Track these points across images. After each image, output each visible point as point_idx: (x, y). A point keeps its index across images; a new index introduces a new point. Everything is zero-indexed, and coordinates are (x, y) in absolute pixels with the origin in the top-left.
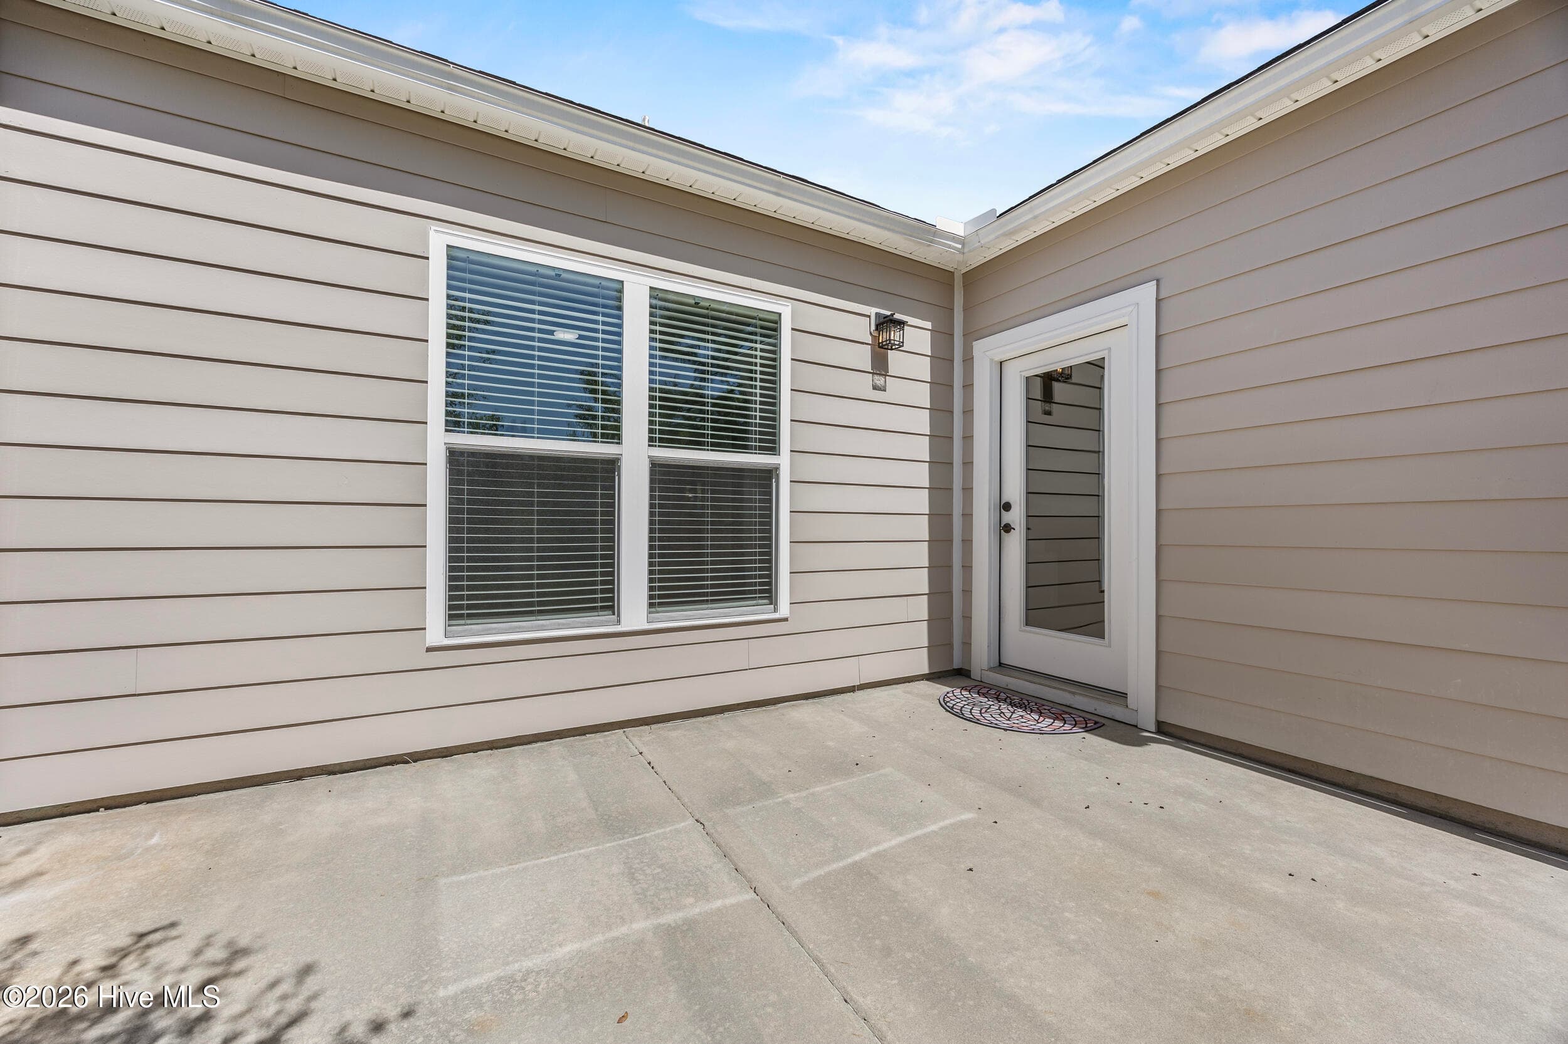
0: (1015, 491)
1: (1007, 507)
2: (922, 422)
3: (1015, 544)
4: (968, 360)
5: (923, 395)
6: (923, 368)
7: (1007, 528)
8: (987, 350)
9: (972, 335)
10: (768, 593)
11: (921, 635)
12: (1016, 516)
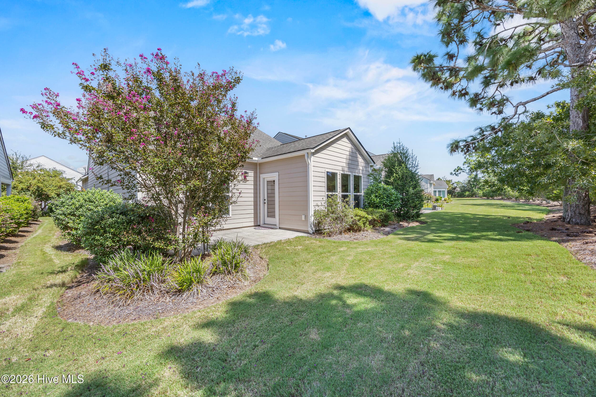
0: (266, 198)
1: (265, 200)
2: (252, 187)
3: (266, 205)
4: (260, 177)
5: (252, 183)
6: (252, 179)
7: (265, 203)
8: (262, 176)
9: (260, 173)
10: (228, 214)
11: (252, 220)
12: (266, 201)
